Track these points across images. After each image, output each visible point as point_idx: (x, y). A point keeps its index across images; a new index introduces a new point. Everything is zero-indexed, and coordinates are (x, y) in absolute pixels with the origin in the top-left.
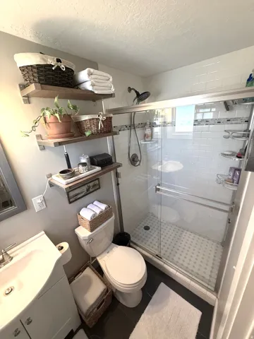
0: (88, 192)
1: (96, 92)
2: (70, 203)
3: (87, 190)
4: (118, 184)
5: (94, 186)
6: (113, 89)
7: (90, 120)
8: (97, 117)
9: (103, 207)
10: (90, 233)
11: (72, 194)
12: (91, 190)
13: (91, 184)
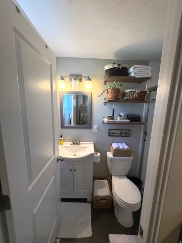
0: (121, 135)
1: (136, 77)
2: (109, 136)
3: (121, 134)
4: (145, 140)
5: (126, 133)
6: (150, 74)
7: (130, 92)
8: (135, 90)
9: (126, 147)
10: (112, 157)
11: (111, 131)
12: (123, 135)
13: (124, 131)
